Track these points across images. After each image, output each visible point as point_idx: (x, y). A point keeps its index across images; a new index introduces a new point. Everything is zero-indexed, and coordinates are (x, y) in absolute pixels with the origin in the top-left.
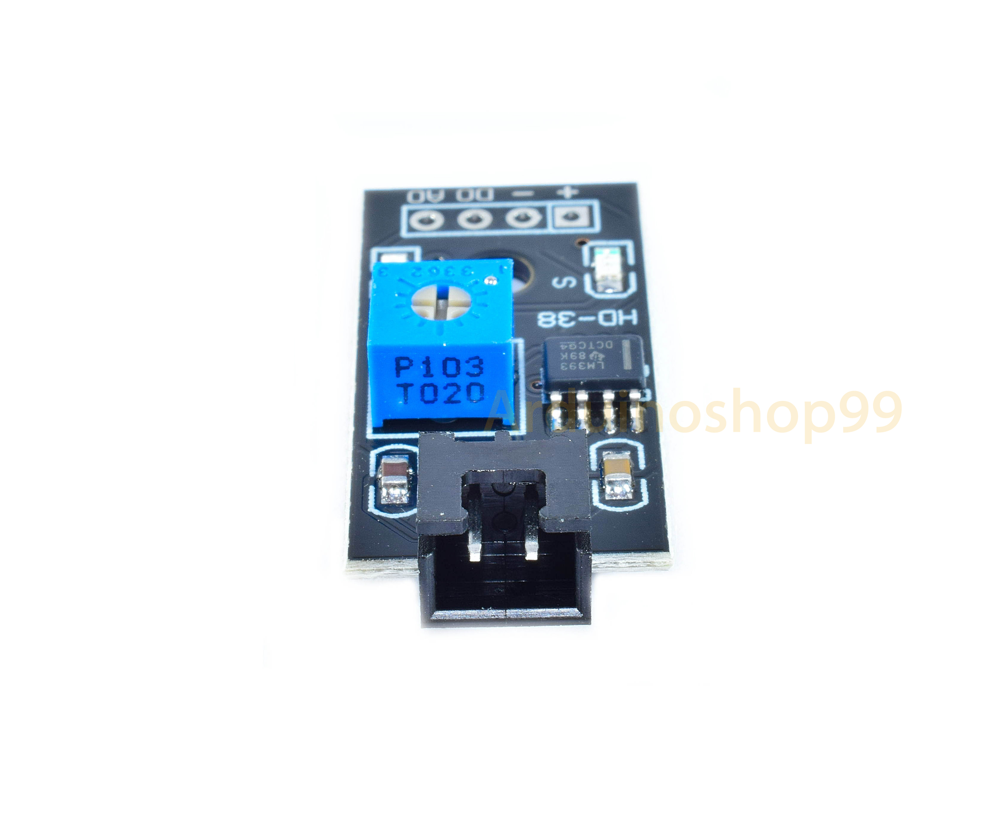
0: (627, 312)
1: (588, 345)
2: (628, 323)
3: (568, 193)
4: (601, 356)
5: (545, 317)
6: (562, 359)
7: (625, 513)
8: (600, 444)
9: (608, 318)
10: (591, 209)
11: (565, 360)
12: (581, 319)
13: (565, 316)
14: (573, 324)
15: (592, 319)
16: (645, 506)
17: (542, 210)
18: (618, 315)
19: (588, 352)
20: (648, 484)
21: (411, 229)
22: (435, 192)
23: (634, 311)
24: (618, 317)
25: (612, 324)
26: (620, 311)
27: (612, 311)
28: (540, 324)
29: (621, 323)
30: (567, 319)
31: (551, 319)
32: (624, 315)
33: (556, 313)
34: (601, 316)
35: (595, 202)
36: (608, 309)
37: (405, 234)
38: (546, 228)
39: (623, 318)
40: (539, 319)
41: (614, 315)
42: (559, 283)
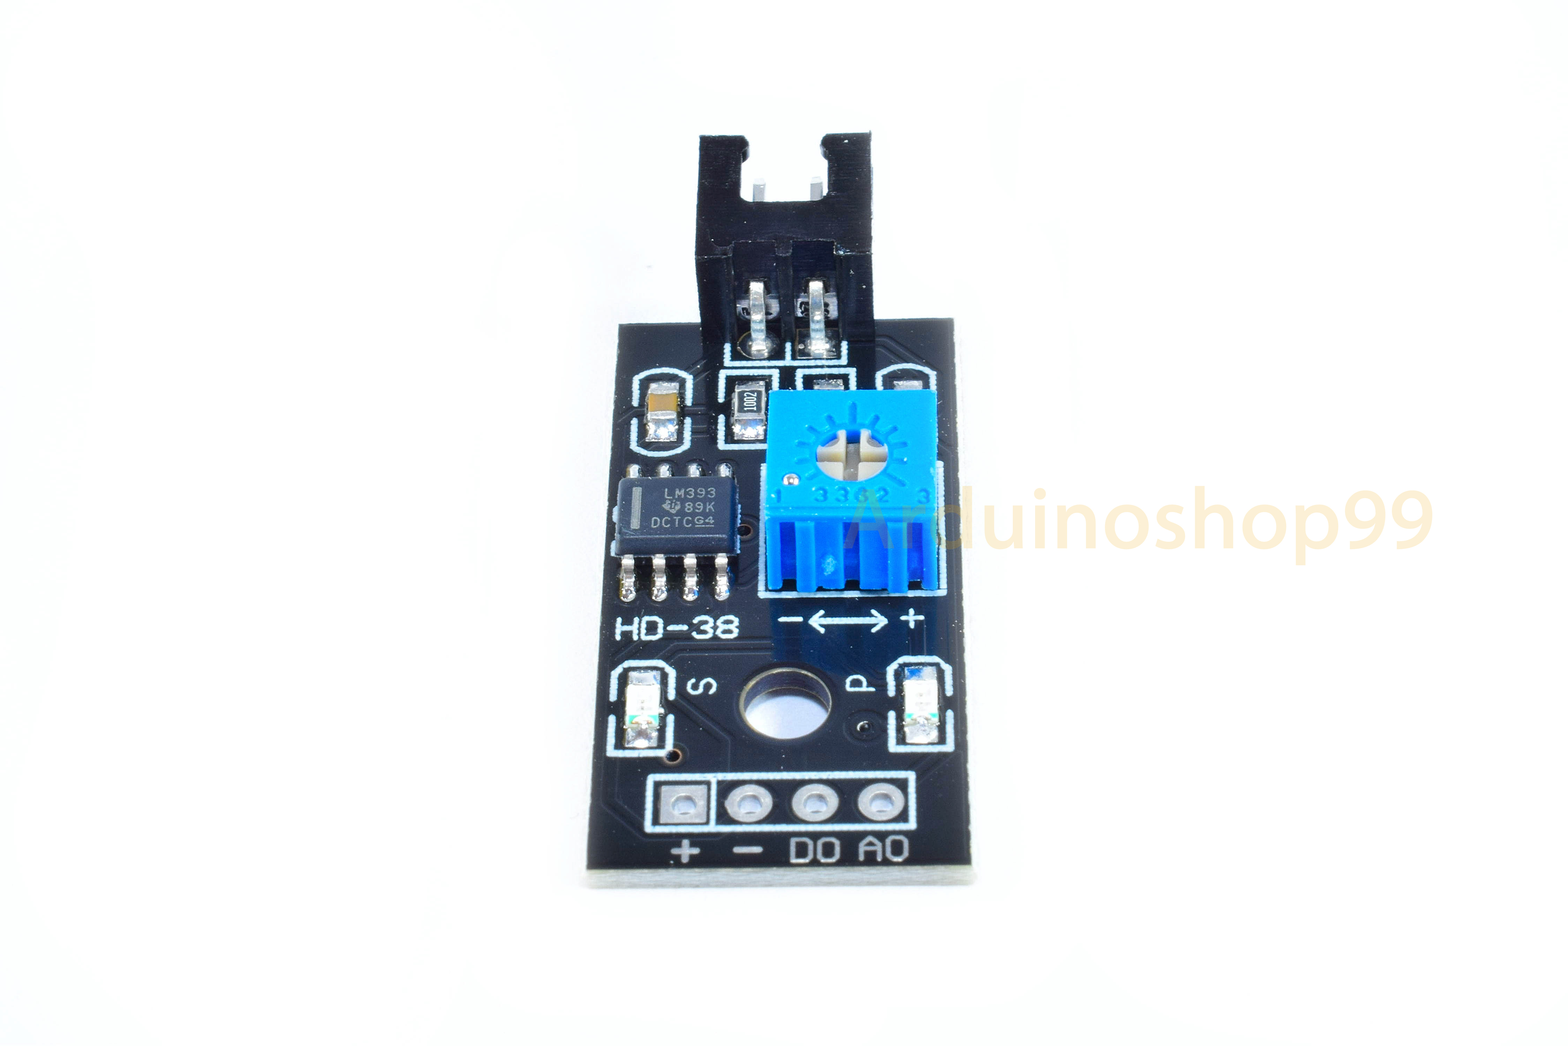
0: (627, 635)
1: (681, 521)
2: (628, 621)
3: (686, 851)
4: (666, 506)
5: (729, 632)
6: (713, 503)
7: (660, 367)
8: (678, 451)
9: (652, 628)
10: (656, 821)
11: (710, 500)
12: (685, 628)
13: (705, 632)
14: (696, 621)
16: (638, 373)
17: (724, 817)
18: (639, 634)
19: (681, 513)
20: (631, 400)
21: (902, 785)
22: (871, 860)
23: (618, 637)
24: (639, 629)
25: (646, 619)
26: (635, 638)
27: (644, 638)
28: (736, 621)
29: (636, 620)
30: (702, 628)
31: (722, 627)
32: (631, 632)
33: (715, 638)
34: (660, 630)
35: (649, 827)
36: (651, 641)
37: (911, 776)
38: (720, 783)
39: (634, 628)
40: (737, 627)
41: (643, 631)
42: (708, 686)
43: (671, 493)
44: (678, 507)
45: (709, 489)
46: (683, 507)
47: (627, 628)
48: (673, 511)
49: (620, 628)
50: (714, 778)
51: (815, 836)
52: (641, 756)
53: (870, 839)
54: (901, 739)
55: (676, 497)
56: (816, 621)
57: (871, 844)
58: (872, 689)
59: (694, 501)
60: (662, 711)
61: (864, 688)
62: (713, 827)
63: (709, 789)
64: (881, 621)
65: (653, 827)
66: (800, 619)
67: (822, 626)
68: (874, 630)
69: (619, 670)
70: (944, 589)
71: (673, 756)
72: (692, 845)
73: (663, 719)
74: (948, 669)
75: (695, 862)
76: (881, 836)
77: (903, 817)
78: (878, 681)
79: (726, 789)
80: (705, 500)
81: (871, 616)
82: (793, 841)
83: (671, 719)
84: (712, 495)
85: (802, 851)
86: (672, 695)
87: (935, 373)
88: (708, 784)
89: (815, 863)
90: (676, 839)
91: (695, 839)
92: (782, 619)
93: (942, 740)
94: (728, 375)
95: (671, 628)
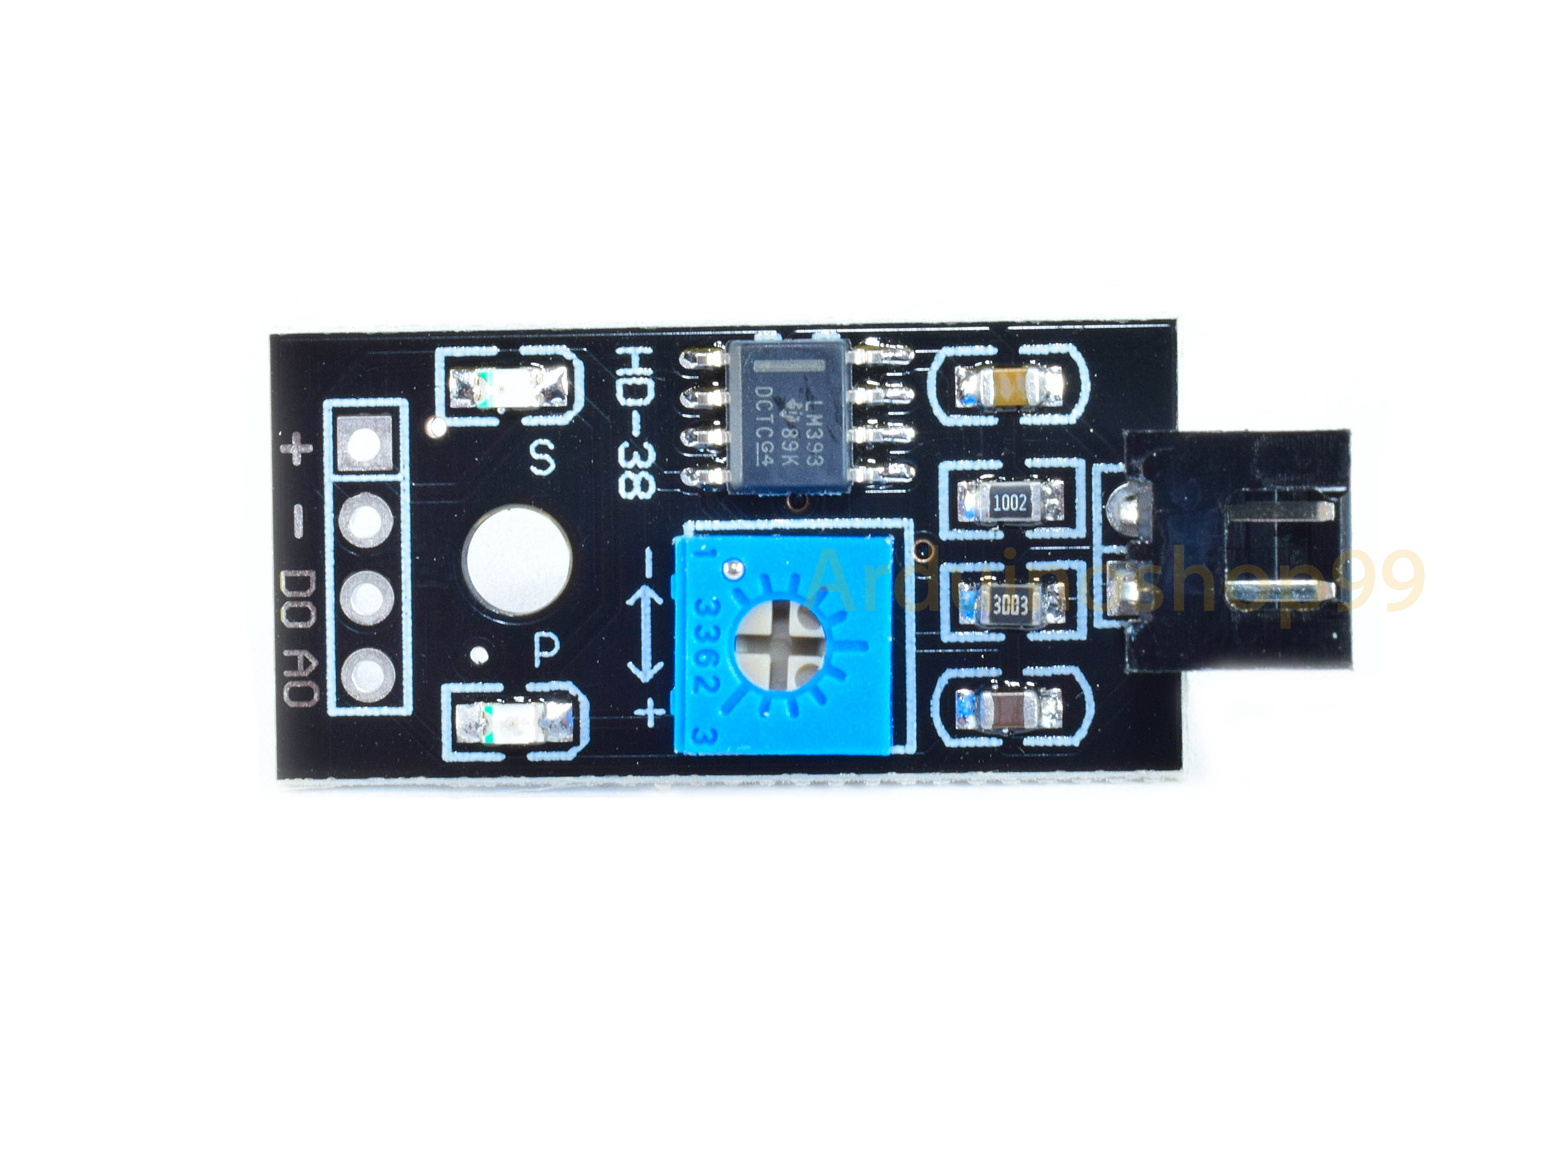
0: (624, 361)
1: (768, 423)
2: (645, 361)
3: (296, 451)
4: (792, 404)
5: (629, 485)
6: (798, 464)
8: (938, 411)
9: (636, 391)
10: (337, 412)
11: (800, 460)
12: (636, 433)
13: (628, 457)
14: (646, 445)
15: (636, 416)
16: (1079, 350)
17: (344, 492)
18: (626, 376)
20: (1030, 343)
21: (391, 700)
22: (284, 664)
23: (620, 351)
24: (634, 376)
25: (651, 385)
26: (620, 372)
27: (619, 385)
28: (647, 496)
29: (649, 371)
30: (636, 454)
31: (636, 479)
32: (629, 366)
33: (622, 471)
34: (631, 402)
35: (329, 405)
36: (615, 391)
37: (406, 709)
38: (396, 485)
39: (636, 368)
40: (636, 498)
41: (630, 382)
42: (543, 465)
43: (816, 409)
44: (792, 418)
47: (635, 360)
49: (634, 352)
50: (404, 477)
51: (319, 599)
52: (436, 389)
53: (314, 663)
54: (458, 699)
55: (808, 416)
56: (645, 594)
57: (307, 663)
58: (537, 664)
59: (801, 439)
60: (501, 411)
61: (538, 654)
62: (330, 479)
63: (386, 472)
64: (645, 675)
65: (331, 408)
66: (649, 574)
67: (638, 602)
68: (630, 665)
69: (569, 355)
71: (437, 428)
72: (304, 456)
73: (492, 412)
74: (570, 755)
75: (281, 462)
76: (319, 675)
77: (344, 700)
78: (550, 671)
79: (388, 493)
80: (802, 453)
81: (654, 662)
82: (312, 575)
83: (494, 422)
84: (812, 461)
85: (298, 584)
86: (527, 421)
87: (1077, 744)
88: (395, 470)
89: (280, 599)
90: (313, 435)
91: (313, 459)
92: (648, 553)
93: (458, 747)
94: (1074, 470)
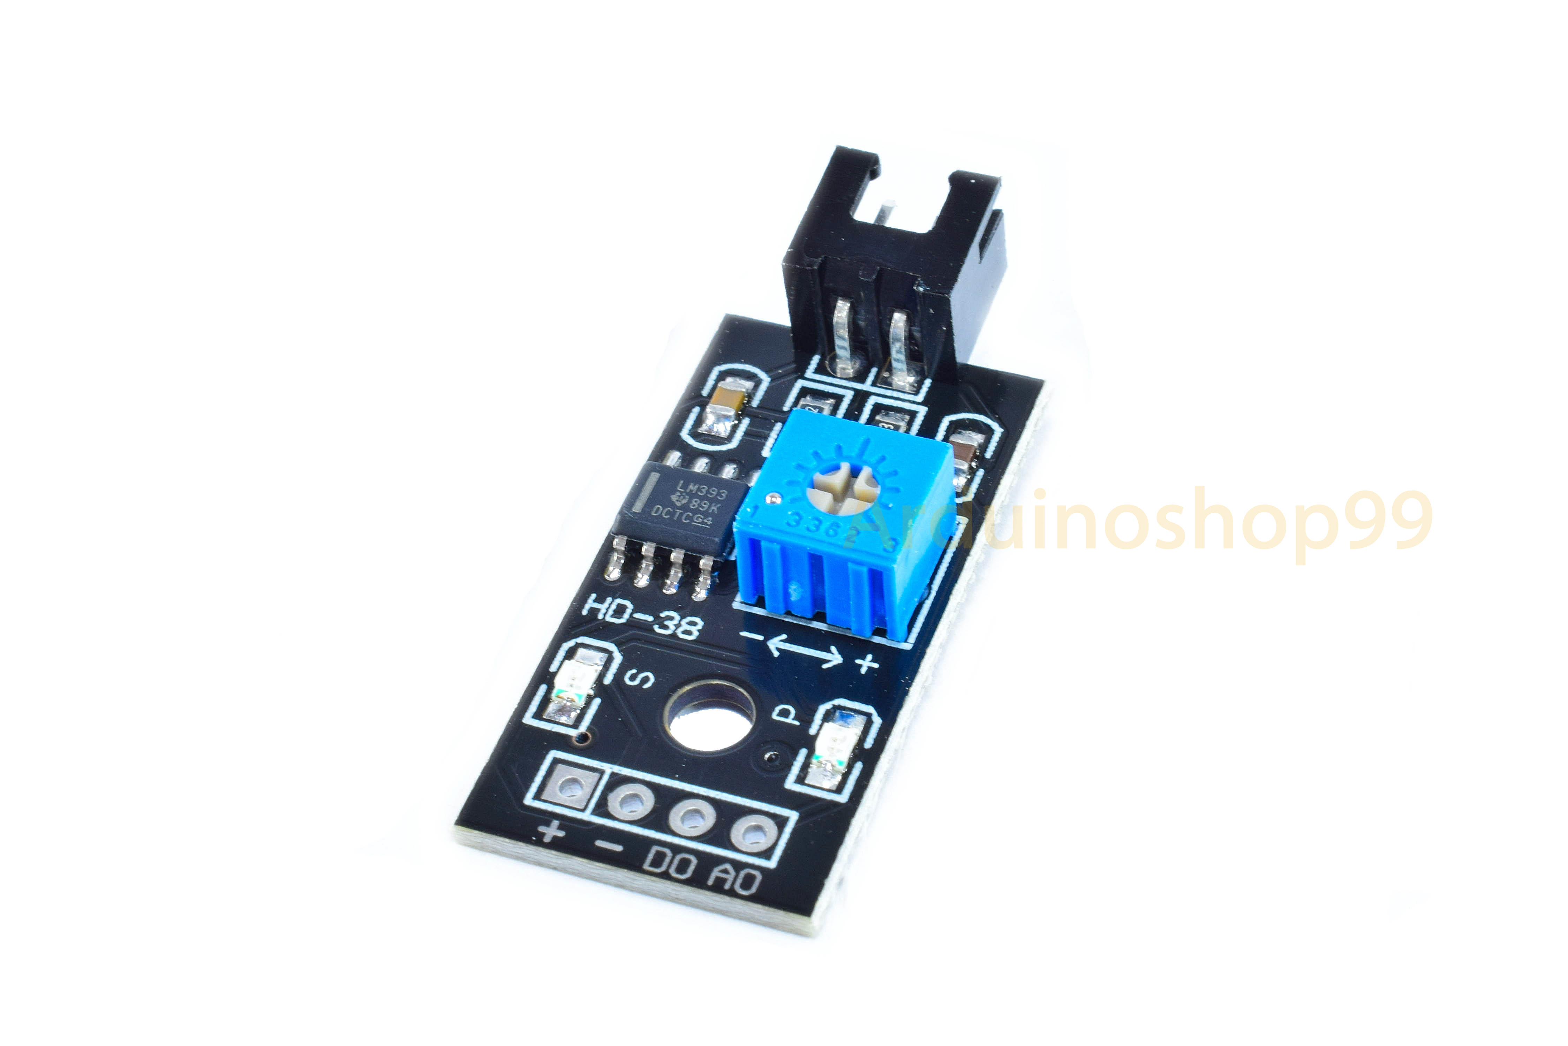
0: (594, 612)
1: (681, 514)
2: (600, 600)
3: (552, 831)
4: (674, 498)
5: (689, 633)
6: (719, 505)
7: (744, 363)
8: (723, 448)
9: (619, 611)
10: (537, 797)
11: (719, 502)
12: (650, 619)
13: (666, 627)
14: (662, 615)
16: (720, 365)
17: (602, 809)
18: (605, 614)
19: (685, 508)
20: (702, 389)
21: (781, 822)
22: (718, 888)
23: (585, 612)
24: (607, 609)
25: (619, 601)
26: (600, 616)
27: (609, 619)
28: (700, 623)
29: (609, 600)
30: (666, 623)
31: (685, 626)
32: (598, 610)
33: (674, 635)
34: (626, 616)
35: (529, 800)
36: (613, 623)
37: (793, 816)
38: (613, 775)
39: (603, 607)
40: (699, 631)
41: (611, 612)
42: (645, 680)
43: (685, 486)
44: (685, 501)
45: (722, 491)
46: (690, 502)
47: (597, 605)
48: (678, 504)
49: (590, 603)
50: (609, 768)
51: (676, 849)
52: (553, 730)
53: (728, 866)
54: (800, 780)
55: (688, 491)
56: (774, 644)
57: (725, 871)
58: (797, 723)
59: (702, 498)
60: (592, 692)
61: (790, 720)
62: (587, 816)
63: (600, 779)
64: (836, 659)
65: (532, 800)
66: (761, 638)
67: (778, 649)
68: (825, 666)
69: (571, 643)
70: (910, 643)
71: (583, 738)
72: (560, 828)
73: (590, 699)
74: (877, 721)
75: (556, 845)
76: (738, 866)
77: (767, 854)
78: (806, 718)
79: (617, 781)
80: (713, 501)
81: (829, 651)
82: (655, 849)
83: (597, 702)
84: (721, 496)
85: (659, 860)
86: (608, 680)
87: (1002, 430)
88: (602, 772)
89: (665, 876)
90: (547, 817)
91: (566, 822)
92: (744, 634)
93: (839, 790)
94: (804, 386)
95: (637, 616)
